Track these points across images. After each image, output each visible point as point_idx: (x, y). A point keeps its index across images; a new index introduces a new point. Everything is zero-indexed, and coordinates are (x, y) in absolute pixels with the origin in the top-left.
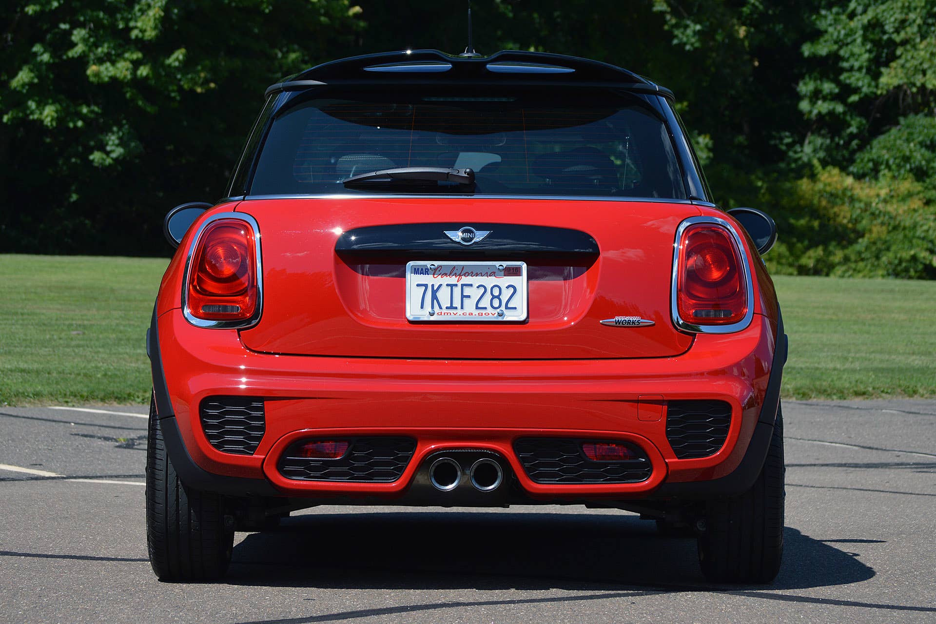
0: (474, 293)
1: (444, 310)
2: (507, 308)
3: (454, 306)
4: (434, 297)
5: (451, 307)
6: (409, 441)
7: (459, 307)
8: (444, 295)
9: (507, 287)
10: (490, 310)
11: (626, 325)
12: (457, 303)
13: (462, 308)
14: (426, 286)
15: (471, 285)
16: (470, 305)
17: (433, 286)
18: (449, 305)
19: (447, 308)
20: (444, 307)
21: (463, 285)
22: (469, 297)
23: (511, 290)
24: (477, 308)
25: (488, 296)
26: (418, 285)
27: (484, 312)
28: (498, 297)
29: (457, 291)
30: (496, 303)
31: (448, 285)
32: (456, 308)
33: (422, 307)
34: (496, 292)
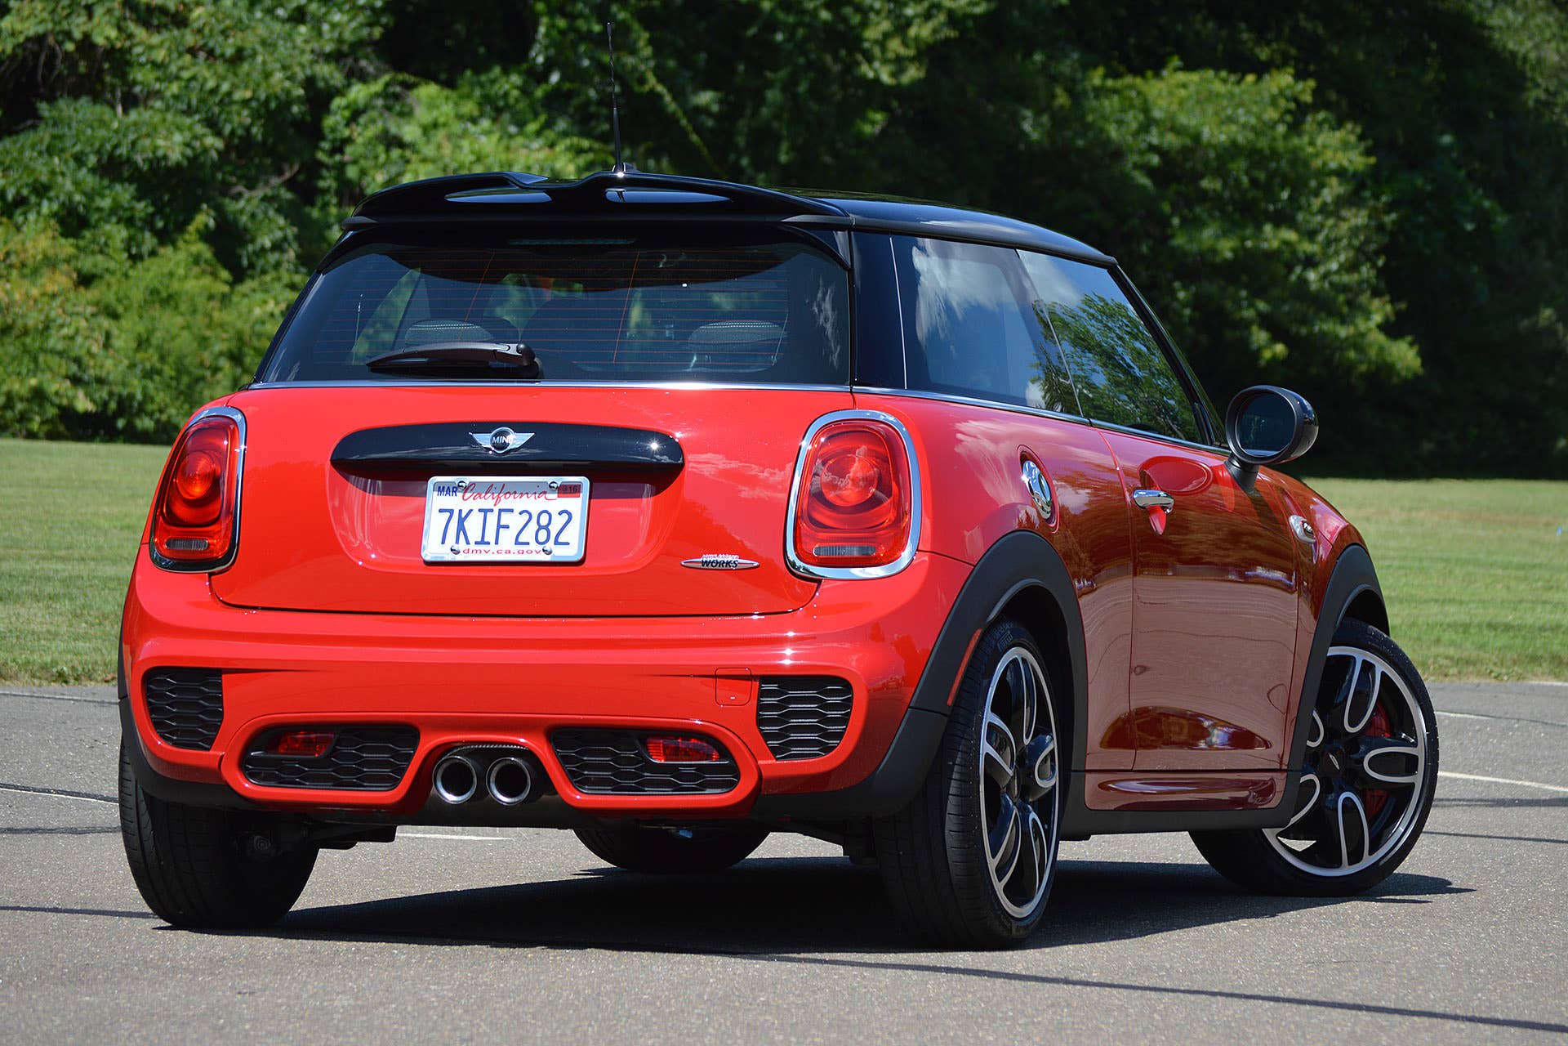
0: (515, 521)
1: (472, 546)
2: (556, 542)
3: (486, 540)
4: (461, 528)
5: (483, 542)
6: (407, 733)
7: (493, 541)
8: (473, 526)
9: (560, 514)
10: (534, 546)
11: (717, 567)
12: (490, 536)
13: (497, 543)
14: (451, 512)
15: (512, 511)
16: (507, 537)
17: (460, 511)
18: (479, 539)
19: (476, 543)
20: (472, 540)
21: (500, 511)
22: (507, 527)
23: (565, 517)
24: (517, 543)
25: (533, 526)
26: (441, 511)
27: (525, 548)
28: (546, 528)
29: (492, 519)
30: (543, 535)
31: (480, 510)
32: (488, 543)
33: (443, 542)
34: (544, 520)
